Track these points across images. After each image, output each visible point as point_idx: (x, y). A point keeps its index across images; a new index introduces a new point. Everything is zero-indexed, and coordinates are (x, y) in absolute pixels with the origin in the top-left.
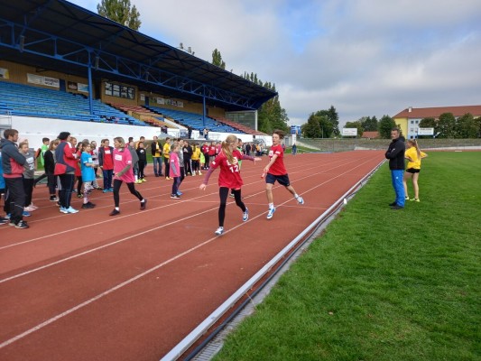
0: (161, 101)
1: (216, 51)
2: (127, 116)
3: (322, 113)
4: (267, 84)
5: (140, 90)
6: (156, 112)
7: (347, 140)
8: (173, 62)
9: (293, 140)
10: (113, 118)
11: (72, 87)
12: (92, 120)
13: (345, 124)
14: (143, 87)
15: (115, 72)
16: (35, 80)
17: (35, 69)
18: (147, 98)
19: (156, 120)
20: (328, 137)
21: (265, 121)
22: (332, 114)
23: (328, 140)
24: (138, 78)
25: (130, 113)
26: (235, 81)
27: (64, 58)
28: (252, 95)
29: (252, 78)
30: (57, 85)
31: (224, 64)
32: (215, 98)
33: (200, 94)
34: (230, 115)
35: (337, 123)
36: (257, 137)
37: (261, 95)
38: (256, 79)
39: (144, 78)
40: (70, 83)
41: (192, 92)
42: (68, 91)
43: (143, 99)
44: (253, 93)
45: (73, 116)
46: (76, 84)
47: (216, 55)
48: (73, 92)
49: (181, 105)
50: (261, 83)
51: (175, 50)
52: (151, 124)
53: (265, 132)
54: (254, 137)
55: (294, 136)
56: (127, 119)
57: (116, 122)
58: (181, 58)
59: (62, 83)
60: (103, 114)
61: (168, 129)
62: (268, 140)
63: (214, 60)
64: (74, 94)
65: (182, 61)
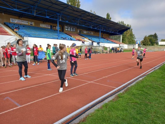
0: (85, 32)
1: (108, 14)
2: (71, 37)
3: (151, 36)
4: (127, 25)
5: (77, 28)
6: (82, 36)
7: (161, 47)
8: (88, 17)
9: (136, 47)
10: (66, 38)
11: (54, 28)
12: (57, 39)
13: (161, 40)
14: (78, 27)
15: (67, 22)
16: (43, 26)
17: (42, 22)
18: (80, 31)
19: (81, 39)
20: (153, 45)
21: (125, 39)
22: (155, 36)
23: (152, 47)
24: (75, 24)
25: (73, 36)
26: (112, 24)
27: (49, 17)
28: (120, 29)
29: (122, 23)
30: (49, 27)
31: (111, 18)
32: (104, 30)
33: (99, 29)
34: (111, 37)
35: (157, 40)
36: (121, 45)
37: (124, 29)
38: (123, 23)
39: (77, 23)
40: (54, 26)
41: (96, 28)
42: (53, 29)
43: (78, 31)
44: (120, 28)
45: (52, 37)
46: (56, 27)
47: (108, 15)
48: (55, 29)
49: (92, 33)
50: (125, 25)
51: (88, 13)
52: (79, 40)
53: (125, 43)
54: (120, 45)
55: (137, 45)
56: (70, 38)
57: (66, 40)
58: (91, 15)
59: (51, 26)
60: (62, 37)
61: (85, 42)
62: (126, 46)
63: (107, 17)
64: (55, 30)
65: (91, 17)
